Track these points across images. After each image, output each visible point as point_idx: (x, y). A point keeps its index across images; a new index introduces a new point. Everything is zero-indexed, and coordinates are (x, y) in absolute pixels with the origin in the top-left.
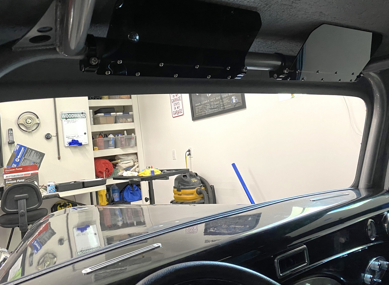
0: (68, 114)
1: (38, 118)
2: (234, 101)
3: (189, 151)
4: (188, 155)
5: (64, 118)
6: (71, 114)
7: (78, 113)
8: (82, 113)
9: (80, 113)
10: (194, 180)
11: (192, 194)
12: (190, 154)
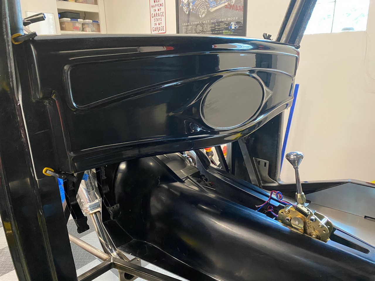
2: (233, 27)
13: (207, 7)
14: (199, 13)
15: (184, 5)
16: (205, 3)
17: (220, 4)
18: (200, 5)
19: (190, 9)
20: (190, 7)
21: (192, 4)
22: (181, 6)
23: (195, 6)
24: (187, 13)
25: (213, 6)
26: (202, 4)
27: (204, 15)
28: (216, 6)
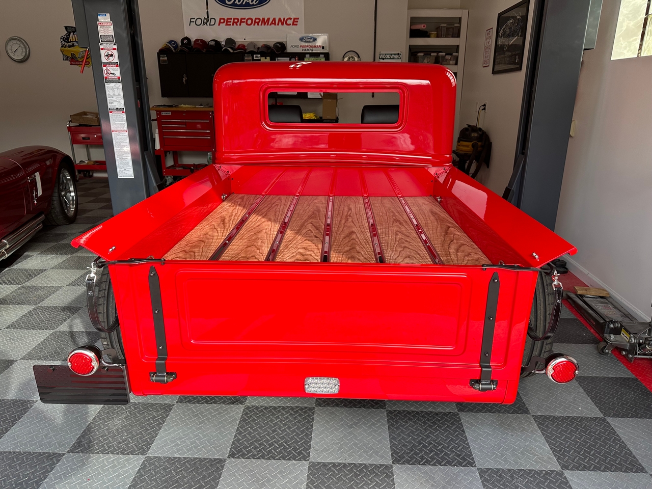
0: (386, 54)
1: (359, 57)
3: (485, 105)
4: (482, 110)
5: (381, 59)
6: (388, 54)
7: (394, 54)
8: (398, 54)
9: (396, 54)
10: (474, 135)
11: (468, 146)
12: (484, 109)
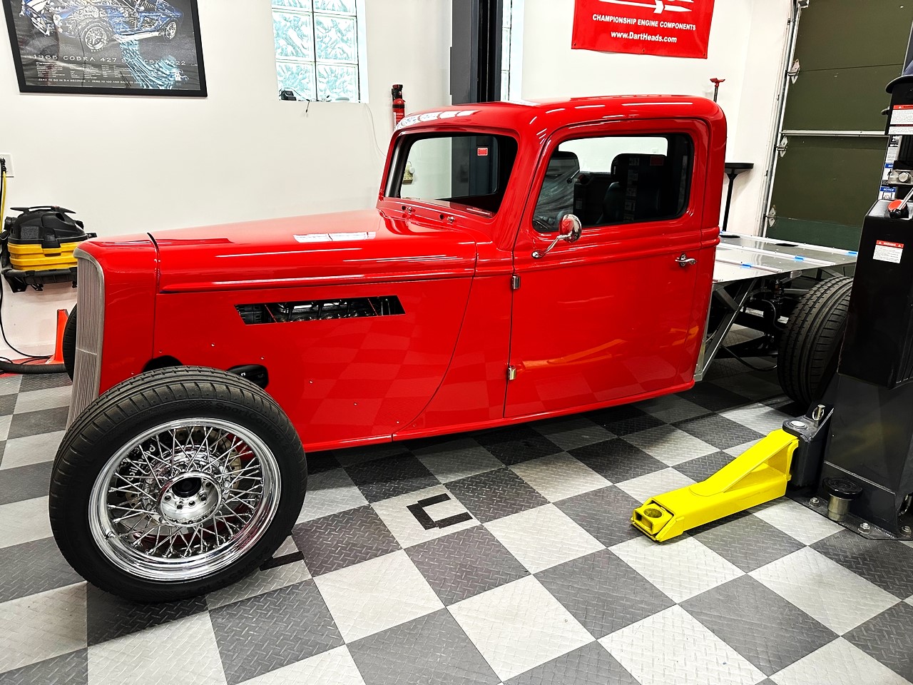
13: (106, 31)
14: (86, 40)
15: (35, 16)
16: (98, 22)
17: (139, 31)
18: (87, 25)
19: (55, 25)
20: (56, 22)
21: (60, 18)
22: (22, 13)
23: (70, 23)
24: (48, 33)
25: (124, 32)
26: (90, 22)
27: (99, 46)
28: (130, 33)
